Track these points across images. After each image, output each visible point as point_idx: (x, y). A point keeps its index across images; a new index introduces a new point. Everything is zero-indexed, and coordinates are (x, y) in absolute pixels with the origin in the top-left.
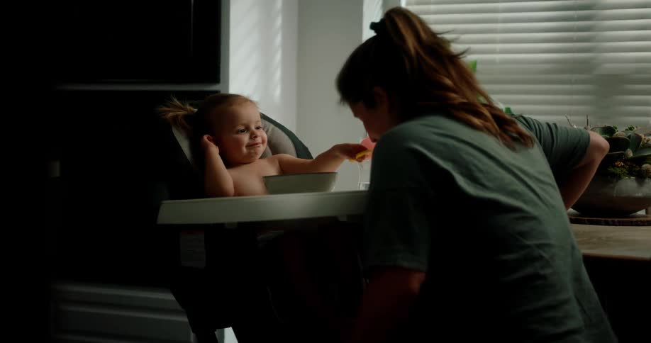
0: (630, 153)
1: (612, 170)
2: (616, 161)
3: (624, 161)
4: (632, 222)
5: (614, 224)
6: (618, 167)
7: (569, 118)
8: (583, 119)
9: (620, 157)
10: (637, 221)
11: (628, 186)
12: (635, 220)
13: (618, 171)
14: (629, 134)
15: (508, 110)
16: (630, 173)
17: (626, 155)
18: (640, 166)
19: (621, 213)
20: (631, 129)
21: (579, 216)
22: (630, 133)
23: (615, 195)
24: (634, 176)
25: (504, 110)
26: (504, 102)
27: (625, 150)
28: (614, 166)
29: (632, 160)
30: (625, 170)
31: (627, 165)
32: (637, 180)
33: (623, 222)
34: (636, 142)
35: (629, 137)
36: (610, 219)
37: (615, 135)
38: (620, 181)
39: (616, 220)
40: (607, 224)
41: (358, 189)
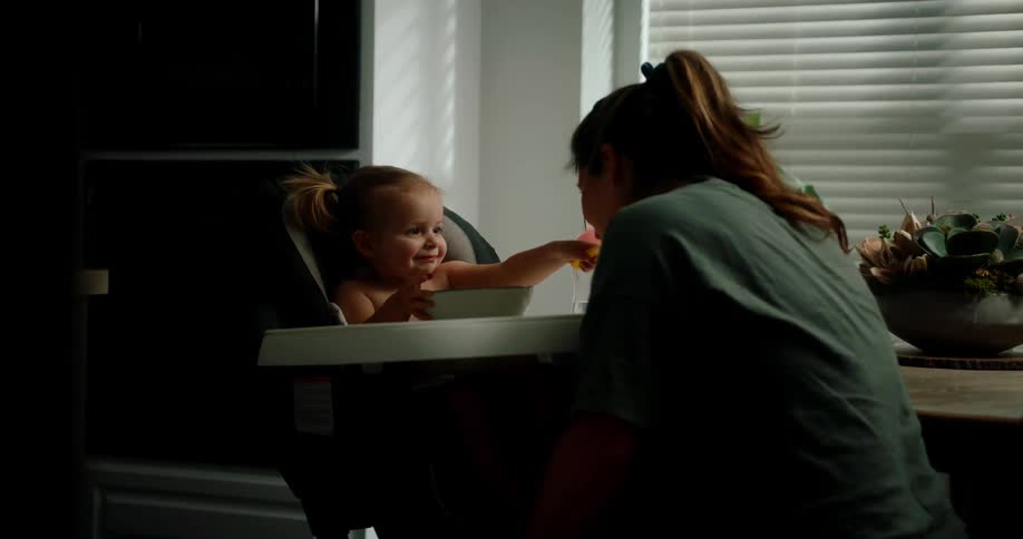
0: (999, 256)
1: (969, 281)
2: (977, 268)
3: (990, 269)
4: (1003, 364)
5: (974, 367)
6: (982, 278)
7: (905, 201)
8: (926, 203)
9: (983, 263)
10: (1010, 364)
11: (997, 307)
12: (1007, 360)
13: (980, 284)
14: (998, 226)
15: (810, 190)
16: (1000, 288)
17: (993, 259)
18: (1016, 276)
19: (985, 350)
20: (1001, 218)
21: (918, 354)
22: (999, 224)
23: (975, 321)
24: (1005, 291)
25: (803, 190)
26: (802, 178)
27: (992, 251)
28: (975, 277)
29: (1002, 267)
30: (991, 282)
31: (994, 274)
32: (1010, 298)
33: (988, 364)
34: (1008, 238)
35: (998, 230)
36: (968, 360)
37: (975, 227)
38: (984, 301)
39: (978, 360)
40: (963, 367)
41: (570, 312)
